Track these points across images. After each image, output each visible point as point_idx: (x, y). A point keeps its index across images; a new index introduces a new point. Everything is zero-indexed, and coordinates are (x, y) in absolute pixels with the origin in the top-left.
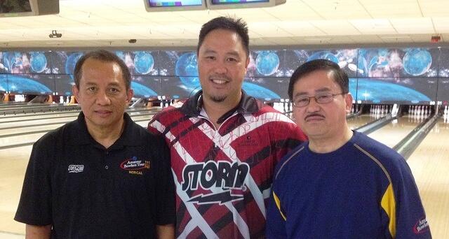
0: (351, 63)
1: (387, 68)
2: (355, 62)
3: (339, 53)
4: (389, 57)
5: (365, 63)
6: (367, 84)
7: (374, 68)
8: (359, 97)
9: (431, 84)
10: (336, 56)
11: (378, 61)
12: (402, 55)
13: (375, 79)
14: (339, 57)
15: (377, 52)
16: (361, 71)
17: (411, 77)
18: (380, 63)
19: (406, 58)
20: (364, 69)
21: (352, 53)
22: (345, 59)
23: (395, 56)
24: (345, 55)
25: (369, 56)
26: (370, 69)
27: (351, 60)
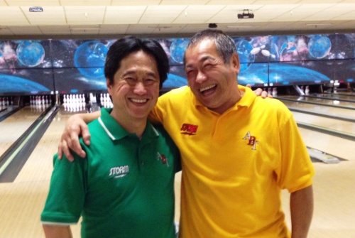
0: (264, 49)
1: (295, 52)
2: (268, 48)
3: (253, 40)
4: (296, 42)
5: (277, 48)
6: (277, 68)
7: (284, 53)
8: (271, 80)
9: (329, 66)
10: (250, 42)
11: (287, 46)
12: (307, 41)
13: (284, 63)
14: (253, 43)
15: (286, 39)
16: (274, 56)
17: (315, 60)
18: (289, 48)
19: (310, 44)
20: (276, 54)
21: (264, 39)
22: (259, 46)
23: (301, 42)
24: (258, 41)
25: (279, 42)
26: (281, 54)
27: (263, 46)
